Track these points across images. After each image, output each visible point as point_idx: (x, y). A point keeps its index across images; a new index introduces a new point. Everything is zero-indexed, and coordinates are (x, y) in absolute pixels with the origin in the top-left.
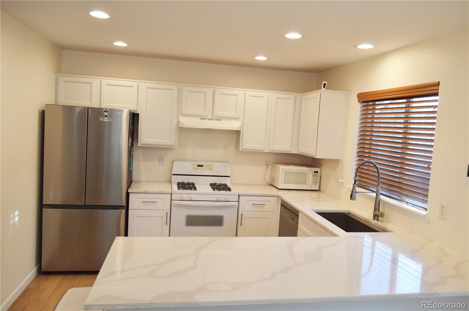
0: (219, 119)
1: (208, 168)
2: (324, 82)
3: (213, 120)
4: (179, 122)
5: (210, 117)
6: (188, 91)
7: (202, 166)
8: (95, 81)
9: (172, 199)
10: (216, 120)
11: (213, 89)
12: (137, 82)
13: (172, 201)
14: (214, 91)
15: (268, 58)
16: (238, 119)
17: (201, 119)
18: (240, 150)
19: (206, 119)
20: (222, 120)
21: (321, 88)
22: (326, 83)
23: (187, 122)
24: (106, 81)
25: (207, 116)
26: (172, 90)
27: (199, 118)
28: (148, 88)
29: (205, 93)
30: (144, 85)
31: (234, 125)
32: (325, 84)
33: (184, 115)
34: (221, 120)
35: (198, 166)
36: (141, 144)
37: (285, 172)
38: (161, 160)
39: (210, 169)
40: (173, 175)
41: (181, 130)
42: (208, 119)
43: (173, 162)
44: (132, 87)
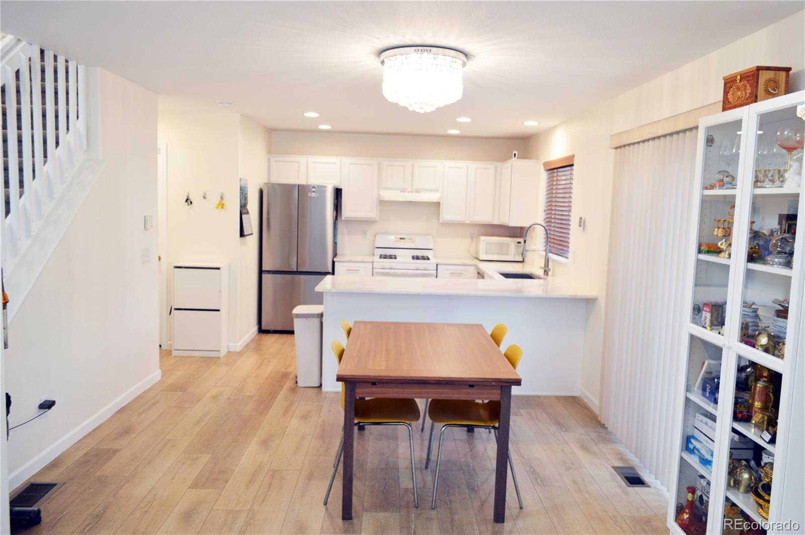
0: (418, 191)
1: (410, 241)
2: (514, 152)
3: (412, 192)
4: (379, 196)
5: (410, 189)
6: (388, 165)
7: (404, 239)
8: (302, 159)
9: (374, 267)
10: (416, 192)
11: (412, 162)
12: (339, 159)
13: (374, 269)
14: (413, 165)
15: (461, 132)
16: (437, 190)
17: (401, 191)
18: (441, 221)
19: (405, 192)
21: (512, 158)
22: (516, 153)
23: (388, 195)
24: (313, 159)
25: (407, 189)
26: (372, 165)
27: (399, 191)
28: (350, 164)
29: (404, 166)
30: (347, 161)
31: (433, 197)
32: (515, 154)
33: (385, 189)
34: (420, 192)
35: (401, 239)
36: (345, 218)
37: (487, 243)
38: (364, 234)
39: (412, 242)
40: (377, 248)
41: (383, 203)
42: (408, 192)
43: (376, 235)
44: (335, 163)
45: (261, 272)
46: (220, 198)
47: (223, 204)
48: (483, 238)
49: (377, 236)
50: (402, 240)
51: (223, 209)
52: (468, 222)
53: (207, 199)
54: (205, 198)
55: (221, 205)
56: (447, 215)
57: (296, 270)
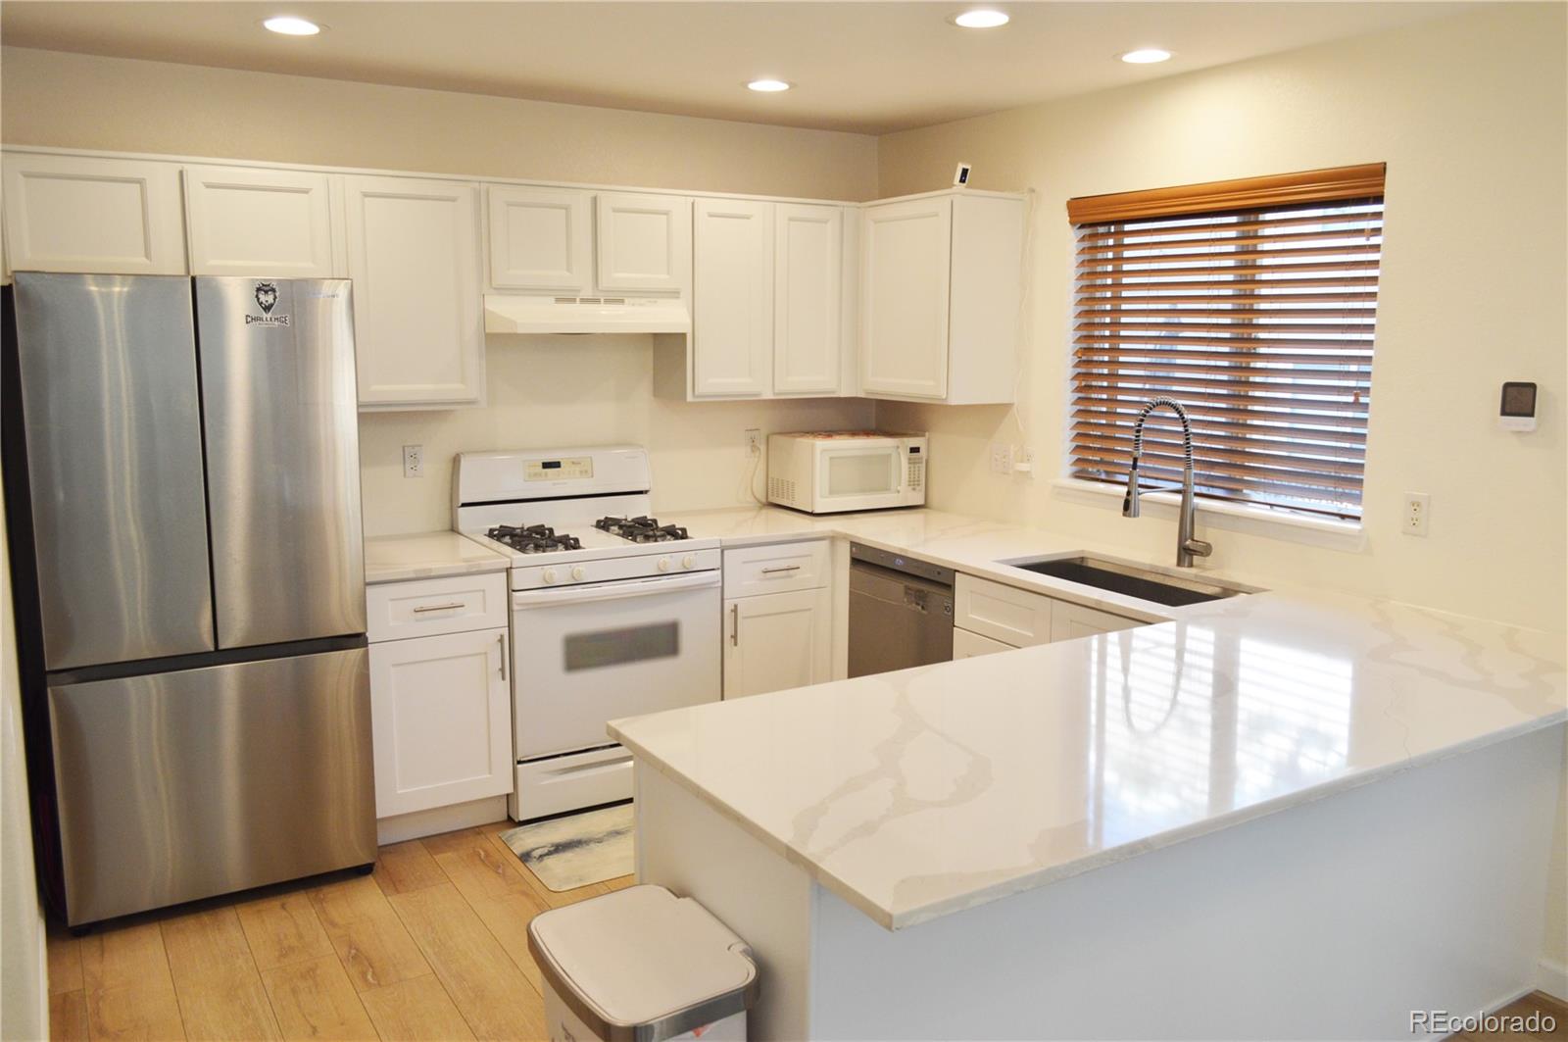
0: (616, 298)
1: (577, 468)
2: (961, 165)
3: (596, 301)
4: (484, 316)
5: (587, 293)
6: (509, 204)
7: (557, 465)
8: (156, 169)
10: (607, 301)
11: (592, 193)
12: (323, 175)
14: (595, 200)
16: (674, 294)
17: (558, 300)
18: (690, 398)
19: (570, 299)
20: (626, 300)
23: (517, 315)
25: (577, 291)
26: (453, 200)
27: (551, 299)
28: (366, 195)
29: (567, 208)
30: (351, 181)
32: (964, 172)
33: (502, 290)
34: (622, 301)
35: (546, 465)
38: (409, 457)
39: (584, 472)
40: (464, 505)
41: (499, 343)
42: (583, 301)
43: (456, 461)
44: (306, 191)
49: (464, 463)
50: (549, 471)
52: (766, 395)
56: (712, 375)
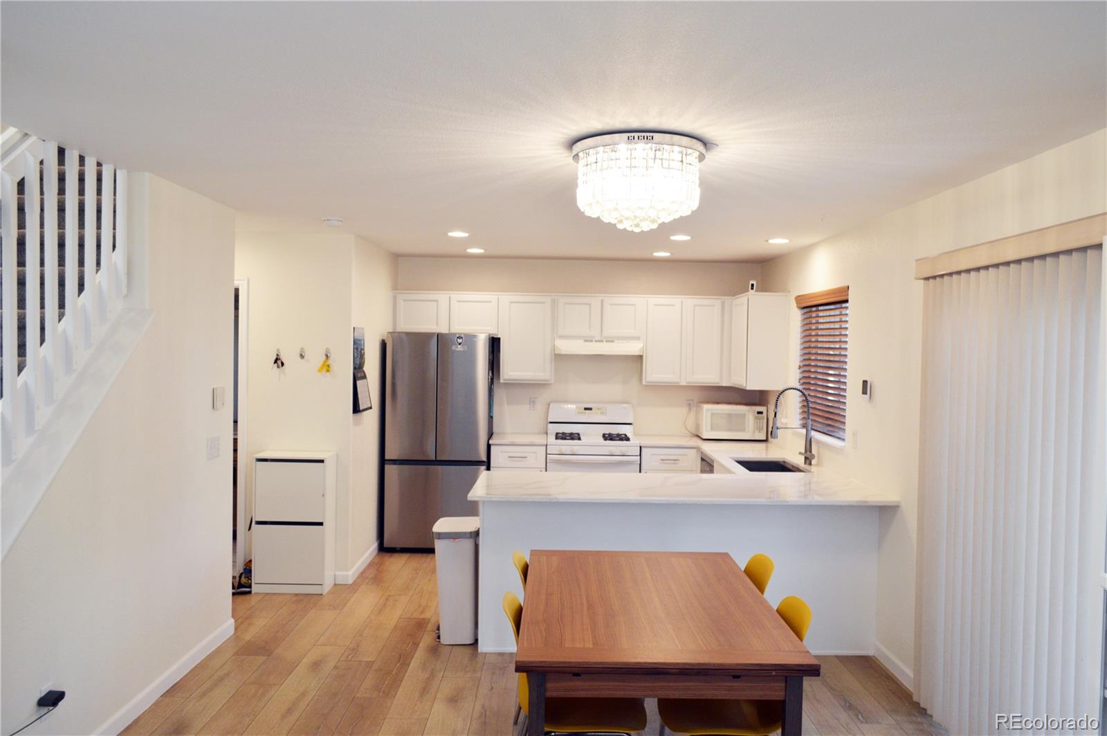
0: (610, 340)
1: (599, 411)
2: (751, 282)
3: (602, 341)
4: (554, 348)
5: (598, 338)
6: (566, 304)
7: (590, 409)
8: (442, 297)
9: (548, 452)
10: (607, 341)
11: (601, 298)
12: (496, 296)
13: (548, 456)
14: (602, 301)
15: (672, 254)
16: (638, 338)
17: (585, 341)
18: (644, 383)
19: (592, 341)
20: (615, 341)
21: (748, 291)
22: (755, 283)
23: (568, 347)
24: (457, 296)
25: (594, 337)
26: (543, 303)
27: (582, 341)
28: (512, 302)
29: (590, 304)
30: (506, 298)
31: (633, 348)
32: (752, 285)
33: (562, 337)
34: (613, 341)
35: (586, 409)
36: (504, 380)
37: (712, 414)
38: (532, 402)
39: (602, 413)
40: (551, 423)
41: (559, 358)
42: (596, 341)
43: (549, 405)
44: (490, 302)
45: (383, 461)
46: (324, 357)
47: (328, 366)
48: (706, 407)
49: (551, 405)
50: (587, 411)
51: (328, 373)
52: (683, 383)
53: (306, 358)
54: (302, 356)
55: (327, 367)
56: (653, 373)
57: (434, 459)
